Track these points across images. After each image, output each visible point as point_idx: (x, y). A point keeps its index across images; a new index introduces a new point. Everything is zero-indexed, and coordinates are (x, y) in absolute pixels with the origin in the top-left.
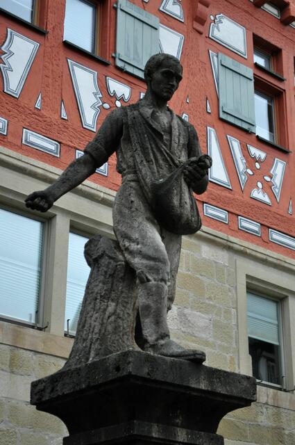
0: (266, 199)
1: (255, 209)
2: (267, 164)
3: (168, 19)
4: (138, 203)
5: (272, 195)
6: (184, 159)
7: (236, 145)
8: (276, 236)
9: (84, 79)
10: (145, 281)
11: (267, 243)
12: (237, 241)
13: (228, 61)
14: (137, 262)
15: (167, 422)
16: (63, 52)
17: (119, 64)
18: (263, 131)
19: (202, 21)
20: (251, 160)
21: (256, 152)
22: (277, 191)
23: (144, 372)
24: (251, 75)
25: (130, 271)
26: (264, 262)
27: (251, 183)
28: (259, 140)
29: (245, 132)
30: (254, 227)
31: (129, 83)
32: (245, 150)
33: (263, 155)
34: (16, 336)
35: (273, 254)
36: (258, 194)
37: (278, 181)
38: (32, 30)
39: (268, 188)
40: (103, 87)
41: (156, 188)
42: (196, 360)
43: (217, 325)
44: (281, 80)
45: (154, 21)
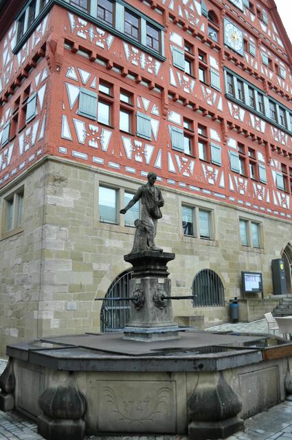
0: (188, 175)
1: (184, 179)
2: (188, 163)
3: (154, 116)
4: (147, 213)
5: (190, 174)
6: (158, 200)
7: (177, 157)
8: (192, 187)
9: (127, 142)
10: (149, 233)
11: (188, 190)
12: (178, 191)
13: (175, 128)
14: (147, 228)
15: (155, 265)
16: (120, 133)
17: (138, 135)
18: (187, 151)
19: (165, 115)
20: (182, 162)
21: (185, 159)
22: (192, 172)
23: (150, 255)
24: (182, 132)
25: (145, 229)
26: (188, 196)
27: (183, 170)
28: (186, 155)
29: (181, 153)
30: (184, 185)
31: (141, 141)
32: (181, 159)
33: (187, 160)
34: (110, 227)
35: (190, 194)
36: (185, 174)
37: (192, 168)
38: (110, 127)
39: (189, 171)
40: (133, 144)
41: (151, 209)
42: (161, 251)
43: (172, 219)
44: (193, 132)
45: (149, 118)
